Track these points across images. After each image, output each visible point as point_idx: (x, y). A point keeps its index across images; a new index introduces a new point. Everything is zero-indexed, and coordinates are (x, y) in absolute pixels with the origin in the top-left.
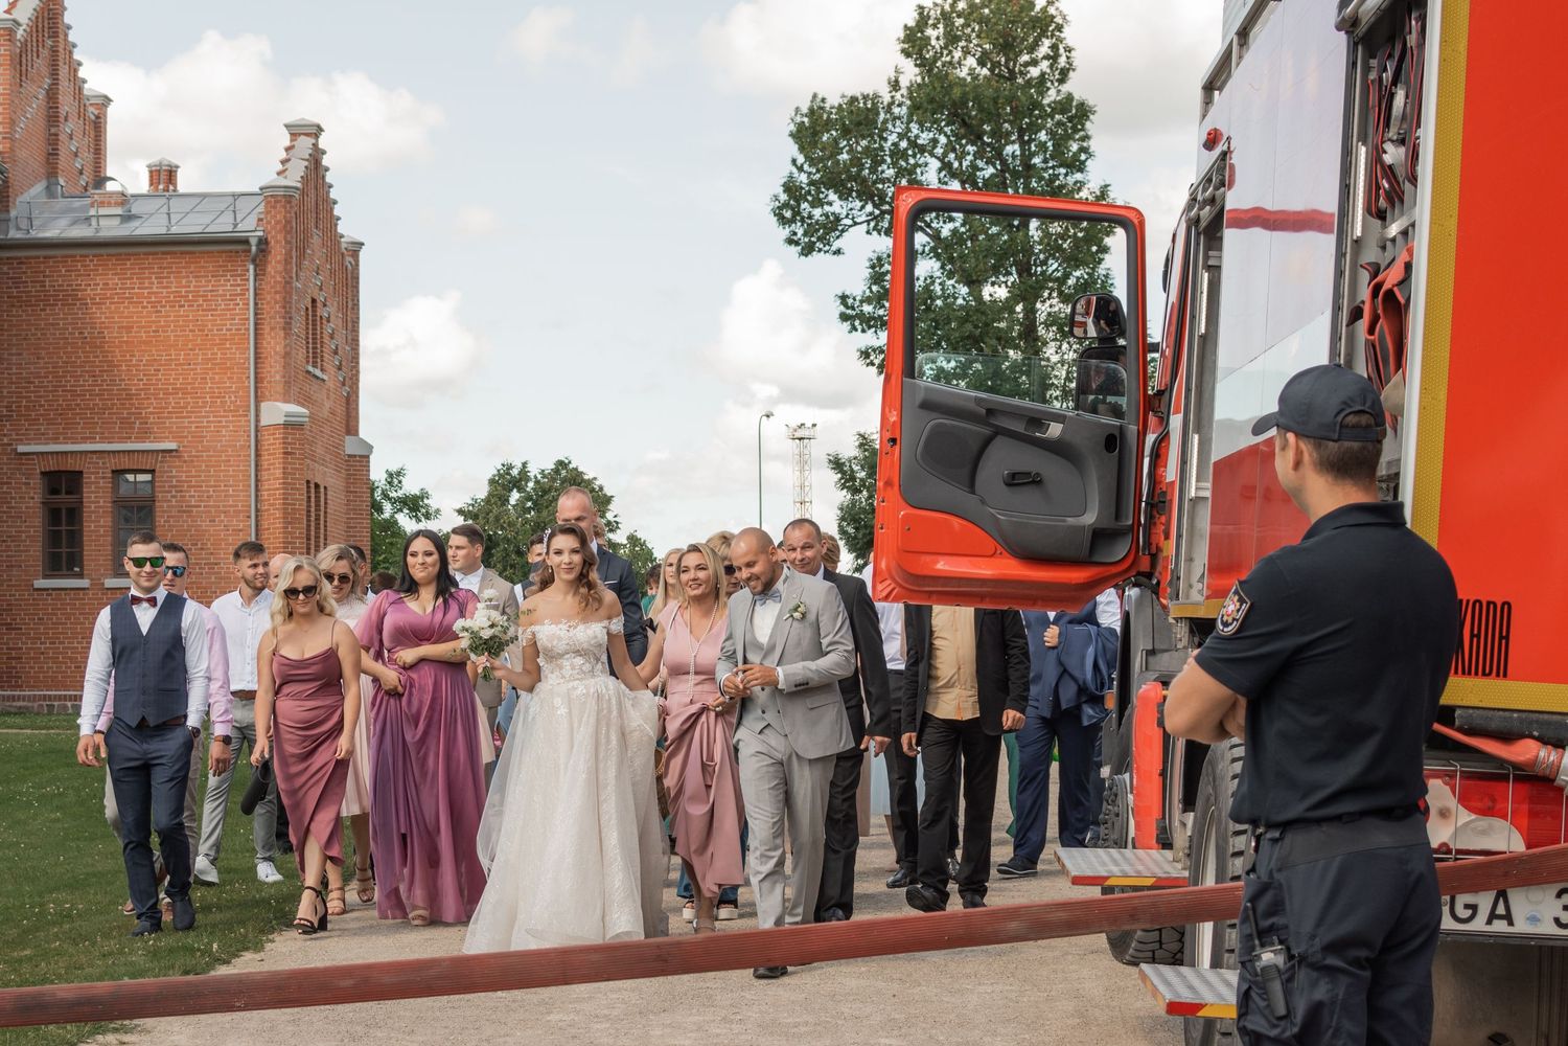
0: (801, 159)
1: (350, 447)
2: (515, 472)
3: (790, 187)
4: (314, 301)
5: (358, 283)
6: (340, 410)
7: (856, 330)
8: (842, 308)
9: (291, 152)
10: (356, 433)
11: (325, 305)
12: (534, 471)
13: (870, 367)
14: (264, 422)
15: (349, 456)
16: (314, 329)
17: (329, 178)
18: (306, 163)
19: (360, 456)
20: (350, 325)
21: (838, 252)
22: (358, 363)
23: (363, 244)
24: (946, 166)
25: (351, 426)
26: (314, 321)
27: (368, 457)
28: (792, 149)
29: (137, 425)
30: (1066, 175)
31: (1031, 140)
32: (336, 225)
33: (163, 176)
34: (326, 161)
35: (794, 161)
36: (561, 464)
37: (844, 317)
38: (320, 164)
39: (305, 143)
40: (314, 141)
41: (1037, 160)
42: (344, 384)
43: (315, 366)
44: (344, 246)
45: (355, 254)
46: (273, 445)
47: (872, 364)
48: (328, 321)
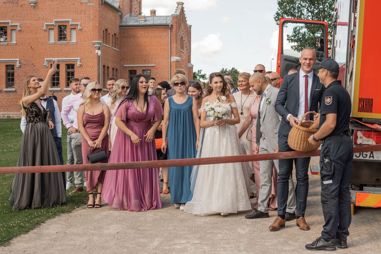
0: (279, 8)
1: (189, 65)
2: (224, 70)
3: (277, 14)
4: (182, 37)
5: (191, 33)
6: (187, 58)
7: (290, 42)
8: (288, 38)
9: (178, 8)
10: (190, 63)
11: (184, 38)
12: (228, 70)
13: (293, 50)
14: (172, 60)
15: (189, 67)
16: (182, 42)
17: (185, 13)
18: (180, 10)
19: (191, 67)
20: (189, 41)
21: (287, 27)
22: (191, 49)
23: (192, 26)
24: (308, 10)
25: (189, 61)
26: (182, 41)
27: (193, 67)
28: (278, 6)
29: (147, 61)
30: (332, 12)
31: (325, 5)
32: (186, 22)
33: (153, 12)
34: (184, 10)
35: (278, 8)
36: (233, 69)
37: (288, 39)
38: (183, 10)
39: (180, 6)
40: (182, 6)
41: (326, 9)
42: (188, 53)
43: (182, 50)
44: (188, 26)
45: (190, 28)
46: (174, 65)
47: (293, 49)
48: (185, 41)
